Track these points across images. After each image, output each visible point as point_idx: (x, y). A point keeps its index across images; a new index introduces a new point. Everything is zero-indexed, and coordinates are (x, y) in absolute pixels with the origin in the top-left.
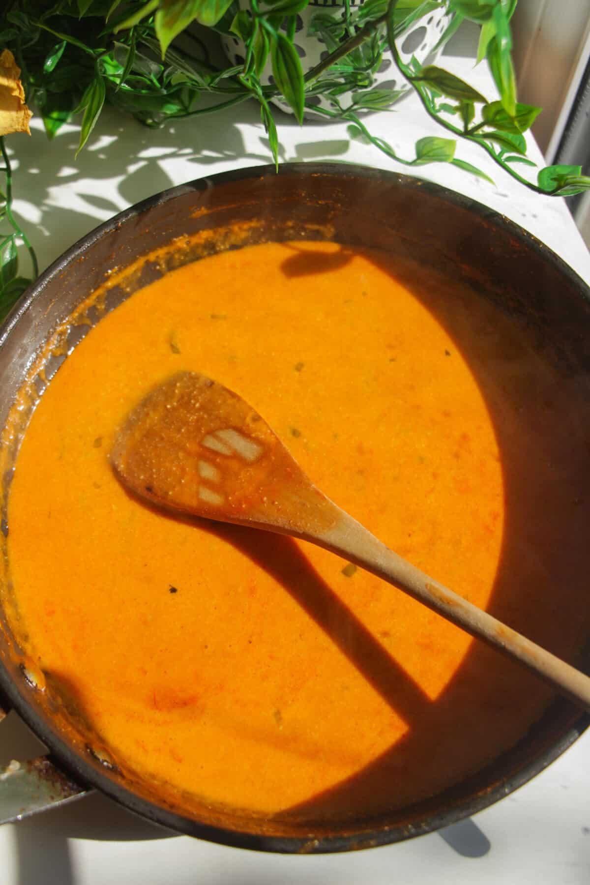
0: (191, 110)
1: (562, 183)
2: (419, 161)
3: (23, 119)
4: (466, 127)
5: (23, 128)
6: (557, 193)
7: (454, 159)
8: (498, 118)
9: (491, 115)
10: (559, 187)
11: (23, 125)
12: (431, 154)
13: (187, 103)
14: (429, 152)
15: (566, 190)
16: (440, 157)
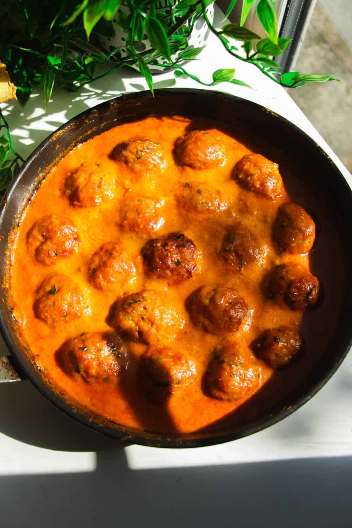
0: (93, 78)
1: (297, 80)
2: (215, 83)
3: (12, 92)
4: (248, 55)
5: (13, 96)
6: (294, 86)
7: (234, 80)
8: (265, 48)
9: (261, 47)
10: (295, 83)
11: (13, 95)
12: (221, 78)
13: (91, 75)
14: (220, 77)
15: (298, 84)
16: (225, 79)
